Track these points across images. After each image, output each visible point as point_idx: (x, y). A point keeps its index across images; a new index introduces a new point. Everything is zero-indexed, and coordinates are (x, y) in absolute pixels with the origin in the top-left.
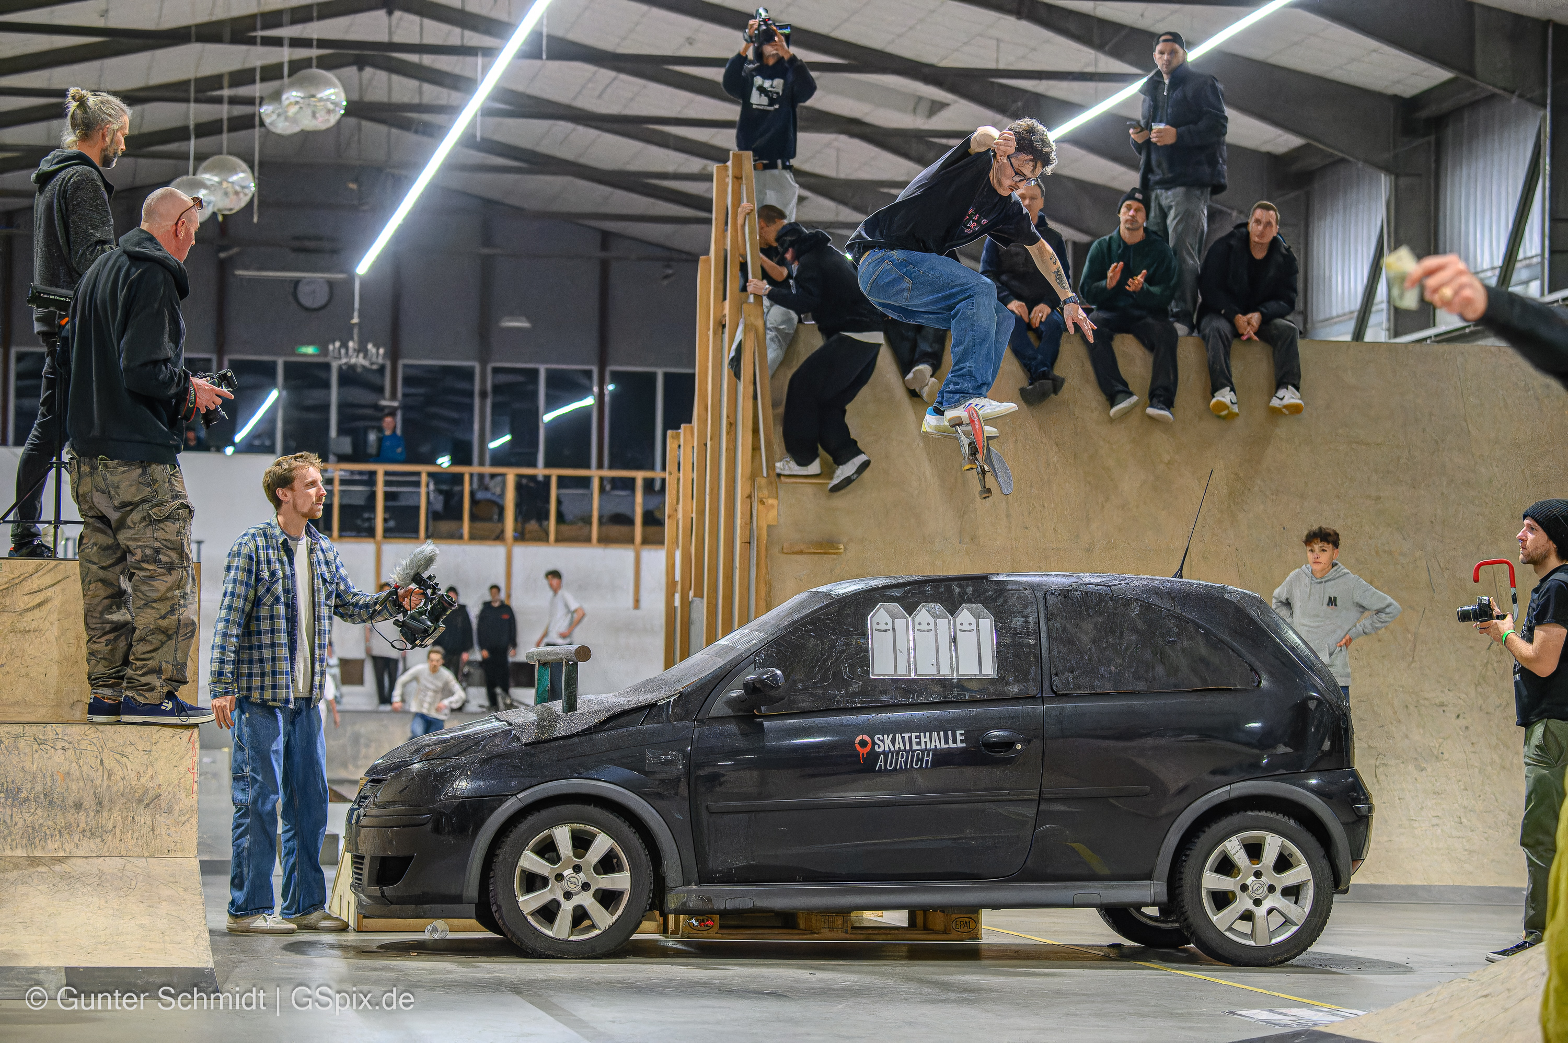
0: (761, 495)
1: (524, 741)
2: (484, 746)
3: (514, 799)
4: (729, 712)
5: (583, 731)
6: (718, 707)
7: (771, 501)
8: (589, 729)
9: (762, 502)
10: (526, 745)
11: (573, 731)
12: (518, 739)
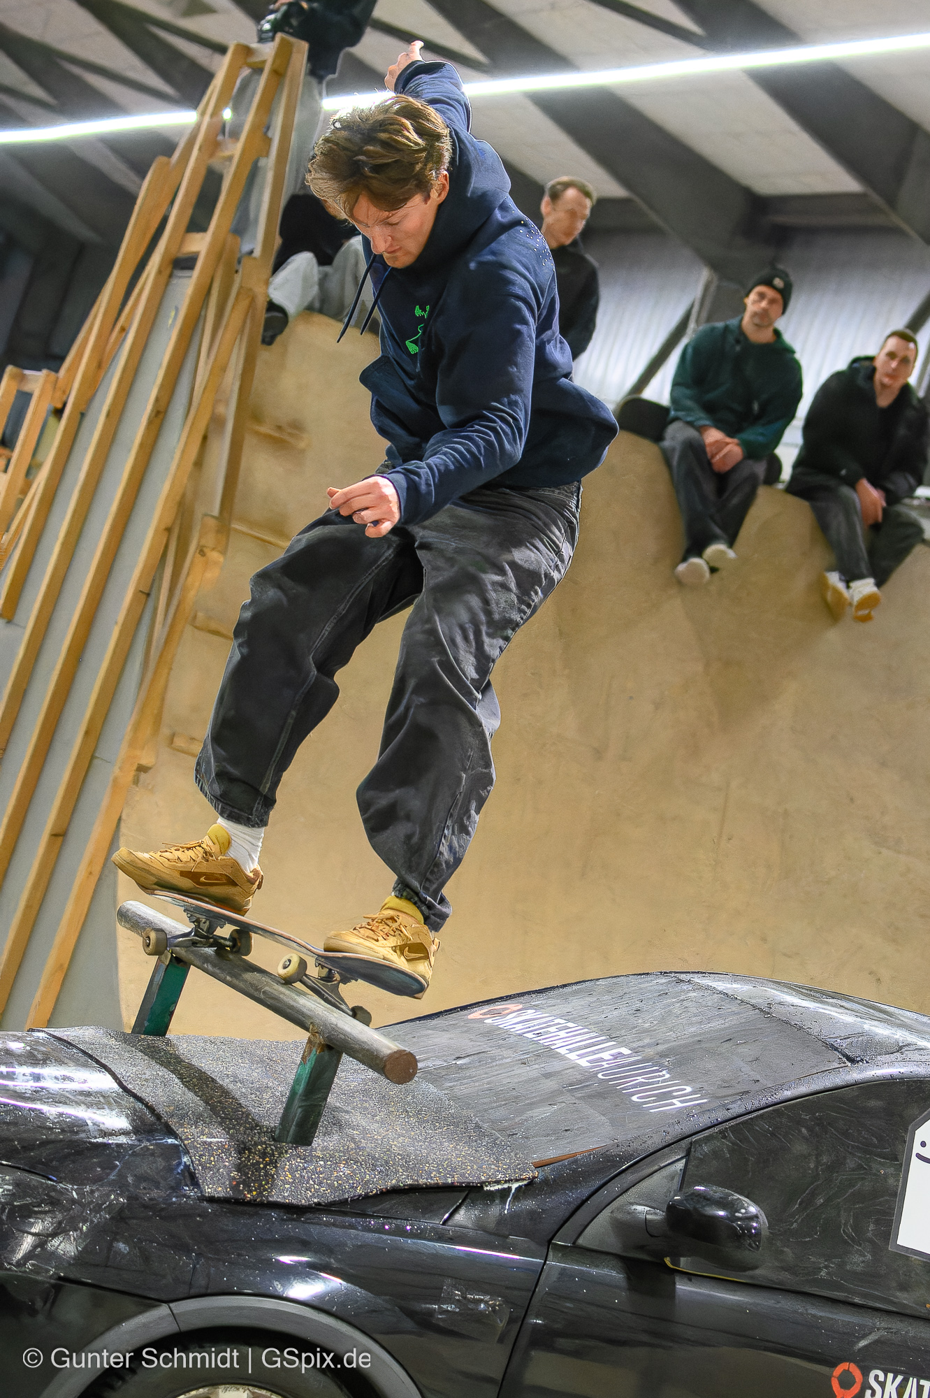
0: (203, 542)
1: (209, 1190)
2: (121, 1176)
3: (163, 1310)
4: (613, 1244)
5: (333, 1204)
6: (598, 1231)
7: (214, 556)
8: (344, 1202)
9: (202, 552)
10: (212, 1200)
11: (306, 1197)
12: (193, 1180)
